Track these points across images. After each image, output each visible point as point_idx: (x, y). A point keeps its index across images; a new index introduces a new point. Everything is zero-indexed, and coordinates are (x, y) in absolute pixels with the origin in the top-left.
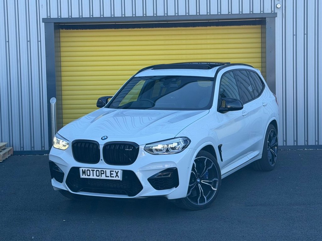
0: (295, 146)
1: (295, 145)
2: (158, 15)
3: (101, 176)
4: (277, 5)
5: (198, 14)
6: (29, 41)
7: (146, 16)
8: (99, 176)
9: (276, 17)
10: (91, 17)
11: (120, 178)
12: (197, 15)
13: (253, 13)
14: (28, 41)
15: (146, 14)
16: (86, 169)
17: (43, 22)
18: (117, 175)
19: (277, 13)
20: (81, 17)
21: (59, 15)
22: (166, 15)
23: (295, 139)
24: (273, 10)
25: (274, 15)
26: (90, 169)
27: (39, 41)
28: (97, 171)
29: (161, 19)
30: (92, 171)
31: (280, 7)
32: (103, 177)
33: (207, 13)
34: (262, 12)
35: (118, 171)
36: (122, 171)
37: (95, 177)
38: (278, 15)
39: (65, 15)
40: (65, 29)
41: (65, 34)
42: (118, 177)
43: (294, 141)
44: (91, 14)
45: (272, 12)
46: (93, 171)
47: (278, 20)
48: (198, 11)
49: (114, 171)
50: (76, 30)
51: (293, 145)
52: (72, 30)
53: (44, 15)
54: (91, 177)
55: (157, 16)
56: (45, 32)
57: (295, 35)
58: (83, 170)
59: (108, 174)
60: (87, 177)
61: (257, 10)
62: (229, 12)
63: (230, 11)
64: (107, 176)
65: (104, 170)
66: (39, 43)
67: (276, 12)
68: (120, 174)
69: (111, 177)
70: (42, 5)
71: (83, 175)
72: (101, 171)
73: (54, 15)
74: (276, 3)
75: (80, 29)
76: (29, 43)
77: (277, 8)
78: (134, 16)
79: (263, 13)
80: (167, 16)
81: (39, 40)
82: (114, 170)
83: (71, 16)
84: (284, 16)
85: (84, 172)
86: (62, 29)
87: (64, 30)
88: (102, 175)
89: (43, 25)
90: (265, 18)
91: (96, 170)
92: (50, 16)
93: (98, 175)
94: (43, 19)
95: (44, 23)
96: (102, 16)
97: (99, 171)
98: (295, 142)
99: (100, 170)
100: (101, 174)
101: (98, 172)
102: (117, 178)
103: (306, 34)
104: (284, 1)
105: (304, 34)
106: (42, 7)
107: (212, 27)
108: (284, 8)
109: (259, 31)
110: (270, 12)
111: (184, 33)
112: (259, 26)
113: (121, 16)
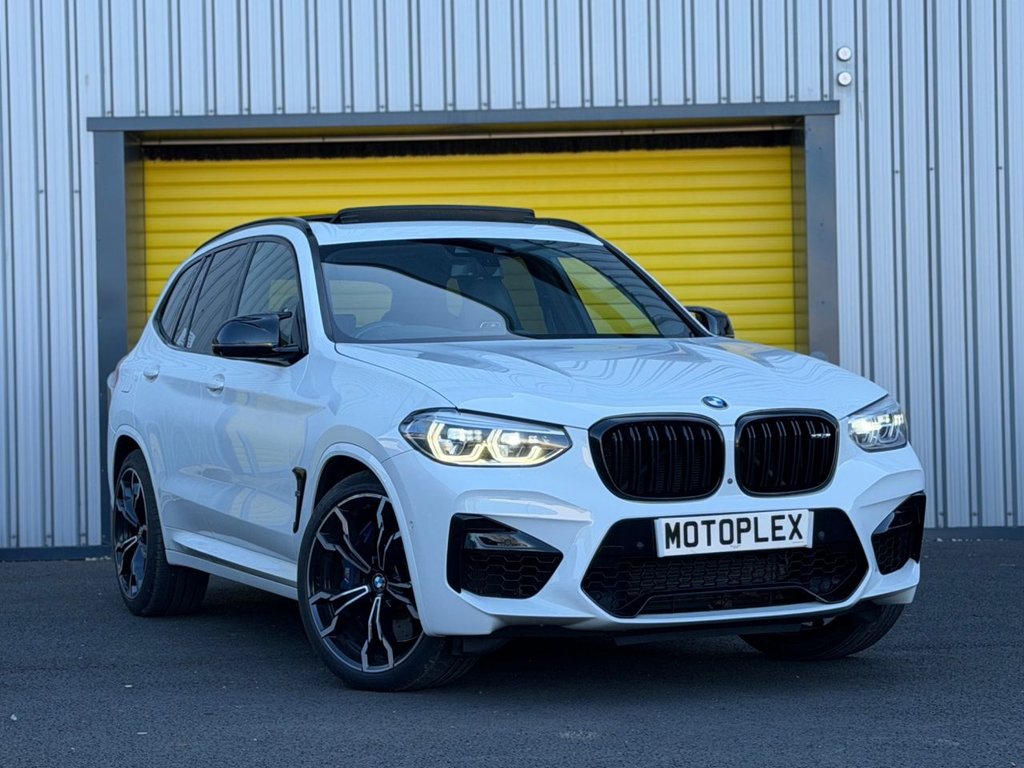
2: (458, 108)
3: (739, 541)
4: (838, 75)
5: (587, 105)
6: (42, 192)
7: (420, 111)
8: (730, 542)
9: (838, 113)
10: (245, 113)
11: (806, 540)
12: (583, 107)
13: (764, 103)
14: (38, 192)
15: (420, 106)
16: (682, 521)
17: (88, 130)
18: (796, 530)
19: (838, 102)
20: (212, 114)
21: (142, 107)
22: (484, 108)
24: (826, 91)
25: (829, 109)
26: (698, 520)
27: (75, 192)
28: (723, 522)
29: (470, 120)
30: (705, 526)
31: (850, 84)
32: (748, 543)
33: (617, 101)
34: (792, 100)
35: (800, 516)
36: (812, 513)
37: (717, 547)
38: (844, 107)
39: (159, 107)
41: (158, 173)
42: (800, 537)
44: (245, 105)
45: (825, 99)
46: (708, 523)
47: (844, 126)
48: (587, 96)
49: (787, 517)
53: (92, 108)
54: (702, 548)
55: (454, 111)
56: (96, 163)
57: (899, 172)
58: (668, 526)
59: (765, 530)
60: (684, 551)
61: (775, 93)
62: (686, 100)
63: (690, 95)
64: (760, 536)
65: (751, 517)
66: (76, 196)
67: (835, 98)
68: (806, 526)
69: (775, 538)
70: (87, 77)
71: (668, 547)
72: (740, 521)
73: (125, 108)
74: (836, 71)
76: (42, 196)
77: (840, 84)
78: (382, 110)
79: (797, 102)
80: (489, 110)
81: (76, 187)
82: (786, 514)
83: (181, 111)
84: (863, 112)
85: (672, 535)
88: (743, 535)
89: (88, 139)
90: (801, 120)
91: (718, 519)
92: (112, 112)
93: (727, 537)
94: (90, 120)
95: (92, 134)
96: (279, 112)
97: (730, 522)
99: (733, 519)
100: (740, 531)
101: (726, 527)
102: (796, 543)
103: (933, 169)
104: (862, 60)
105: (928, 169)
106: (87, 83)
107: (633, 154)
108: (861, 86)
109: (785, 165)
110: (818, 98)
111: (542, 170)
112: (784, 150)
113: (339, 111)
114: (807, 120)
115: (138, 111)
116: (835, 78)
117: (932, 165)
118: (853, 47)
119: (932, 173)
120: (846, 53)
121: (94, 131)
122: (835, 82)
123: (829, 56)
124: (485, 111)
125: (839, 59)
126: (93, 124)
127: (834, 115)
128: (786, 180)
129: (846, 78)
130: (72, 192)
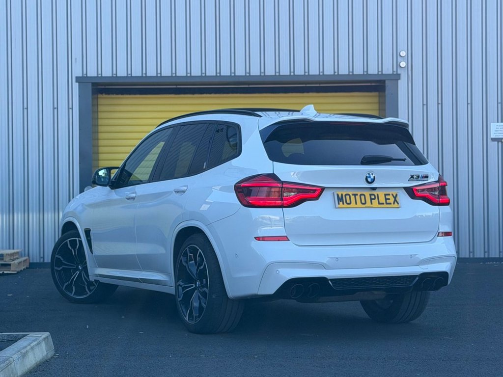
2: (236, 75)
4: (400, 63)
5: (292, 74)
6: (55, 108)
7: (220, 75)
9: (400, 79)
10: (144, 75)
12: (290, 75)
13: (367, 74)
14: (54, 108)
15: (220, 73)
17: (76, 82)
19: (400, 74)
20: (130, 76)
21: (100, 72)
24: (395, 70)
25: (396, 77)
27: (70, 108)
29: (241, 80)
31: (405, 67)
33: (305, 72)
34: (380, 73)
38: (402, 76)
39: (107, 73)
40: (106, 94)
41: (105, 101)
44: (144, 72)
45: (394, 73)
47: (402, 84)
48: (292, 70)
50: (120, 96)
52: (115, 96)
53: (78, 72)
56: (79, 96)
57: (426, 105)
61: (373, 70)
62: (335, 72)
63: (336, 70)
66: (71, 110)
67: (399, 73)
70: (76, 59)
73: (92, 73)
74: (399, 61)
76: (56, 110)
77: (400, 67)
78: (203, 75)
79: (382, 74)
80: (250, 75)
81: (70, 107)
83: (116, 74)
84: (411, 79)
86: (102, 94)
87: (104, 96)
89: (76, 86)
90: (384, 81)
92: (87, 74)
94: (76, 77)
95: (77, 84)
96: (159, 75)
103: (440, 104)
104: (410, 57)
105: (438, 104)
106: (76, 62)
107: (311, 94)
108: (410, 67)
109: (376, 100)
110: (391, 73)
112: (377, 94)
113: (185, 75)
114: (387, 82)
115: (98, 74)
116: (398, 63)
118: (406, 51)
120: (403, 54)
121: (79, 83)
122: (398, 66)
123: (396, 55)
124: (248, 76)
125: (400, 56)
126: (78, 79)
127: (398, 80)
128: (377, 107)
129: (403, 64)
130: (69, 108)
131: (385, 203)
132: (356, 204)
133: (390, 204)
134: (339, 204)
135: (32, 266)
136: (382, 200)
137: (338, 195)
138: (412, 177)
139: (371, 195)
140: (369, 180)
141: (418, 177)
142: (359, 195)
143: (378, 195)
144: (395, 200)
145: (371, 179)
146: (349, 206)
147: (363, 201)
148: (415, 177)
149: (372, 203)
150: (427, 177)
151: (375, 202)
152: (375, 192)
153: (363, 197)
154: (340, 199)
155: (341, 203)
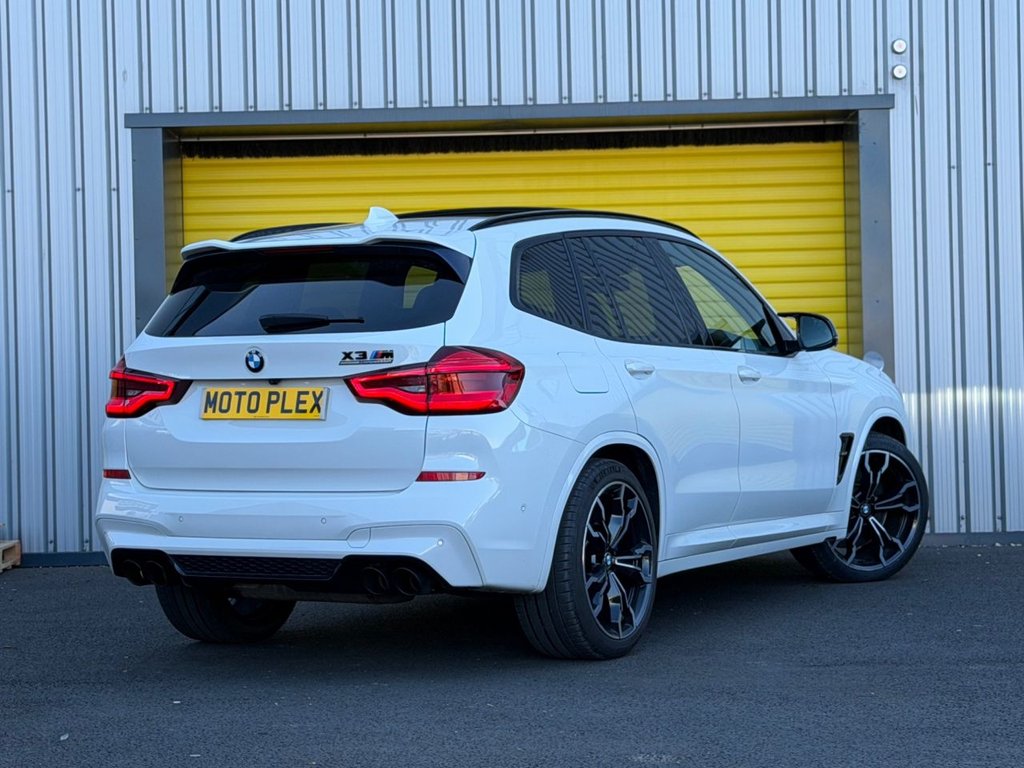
0: (963, 534)
1: (963, 530)
2: (503, 103)
4: (893, 68)
5: (636, 99)
6: (79, 190)
7: (465, 106)
9: (893, 107)
10: (286, 108)
12: (631, 101)
13: (815, 96)
14: (76, 190)
15: (464, 101)
17: (126, 127)
19: (893, 95)
20: (253, 110)
21: (181, 103)
22: (530, 103)
23: (963, 512)
24: (881, 85)
25: (884, 103)
27: (113, 190)
29: (515, 116)
31: (905, 77)
33: (666, 95)
34: (845, 94)
38: (898, 100)
39: (198, 103)
40: (201, 156)
41: (197, 170)
43: (959, 518)
44: (286, 101)
45: (879, 93)
47: (899, 120)
48: (635, 90)
50: (234, 160)
51: (955, 531)
52: (221, 160)
53: (129, 104)
55: (500, 106)
56: (133, 160)
57: (955, 167)
61: (828, 86)
62: (737, 94)
63: (740, 89)
66: (114, 194)
67: (890, 92)
70: (125, 72)
73: (163, 104)
74: (890, 64)
75: (250, 156)
76: (79, 194)
77: (894, 77)
78: (426, 105)
79: (850, 96)
80: (535, 105)
81: (114, 185)
83: (221, 107)
84: (919, 107)
86: (191, 155)
87: (197, 160)
89: (125, 136)
90: (857, 112)
92: (150, 108)
94: (127, 116)
95: (129, 130)
96: (321, 108)
98: (963, 523)
103: (991, 164)
104: (917, 52)
105: (986, 165)
106: (125, 80)
107: (682, 149)
108: (918, 79)
109: (837, 160)
110: (873, 92)
111: (589, 167)
112: (837, 146)
113: (382, 106)
114: (860, 112)
115: (177, 107)
116: (890, 70)
117: (990, 160)
118: (908, 40)
119: (990, 168)
120: (900, 46)
121: (132, 128)
122: (889, 75)
123: (883, 48)
124: (530, 106)
125: (894, 51)
126: (131, 120)
127: (888, 109)
128: (838, 176)
129: (901, 71)
130: (110, 190)
131: (294, 409)
132: (238, 411)
133: (305, 411)
134: (206, 411)
135: (28, 561)
136: (291, 404)
137: (209, 394)
138: (347, 355)
139: (271, 394)
140: (252, 364)
141: (364, 355)
142: (248, 395)
143: (285, 393)
144: (317, 405)
145: (255, 363)
146: (224, 415)
147: (253, 407)
148: (354, 356)
149: (268, 411)
150: (389, 355)
151: (276, 408)
152: (280, 389)
153: (254, 398)
154: (210, 402)
155: (210, 410)
